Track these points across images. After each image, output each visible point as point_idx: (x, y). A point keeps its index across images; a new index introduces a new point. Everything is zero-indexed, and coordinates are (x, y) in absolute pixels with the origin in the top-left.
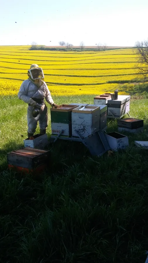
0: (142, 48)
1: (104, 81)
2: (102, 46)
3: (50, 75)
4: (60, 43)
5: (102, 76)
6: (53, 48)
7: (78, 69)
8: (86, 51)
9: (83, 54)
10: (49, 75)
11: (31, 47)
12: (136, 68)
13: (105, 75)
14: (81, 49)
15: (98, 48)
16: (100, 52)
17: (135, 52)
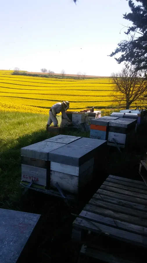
0: (117, 78)
1: (83, 106)
2: (81, 75)
3: (33, 99)
4: (42, 70)
5: (81, 102)
6: (35, 74)
7: (59, 95)
8: (66, 78)
9: (64, 81)
10: (31, 99)
11: (14, 72)
12: (112, 96)
13: (84, 101)
14: (63, 77)
15: (78, 77)
16: (80, 80)
17: (111, 82)
